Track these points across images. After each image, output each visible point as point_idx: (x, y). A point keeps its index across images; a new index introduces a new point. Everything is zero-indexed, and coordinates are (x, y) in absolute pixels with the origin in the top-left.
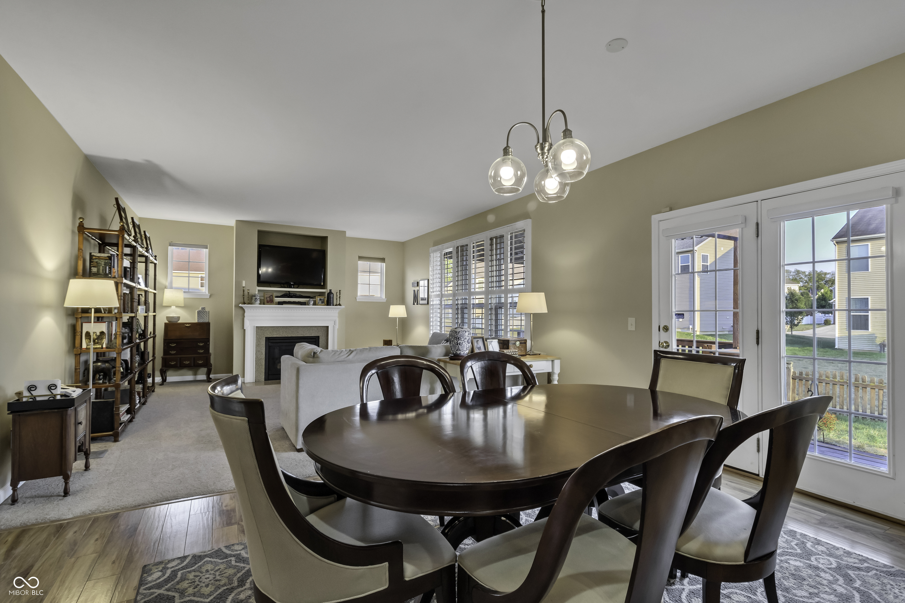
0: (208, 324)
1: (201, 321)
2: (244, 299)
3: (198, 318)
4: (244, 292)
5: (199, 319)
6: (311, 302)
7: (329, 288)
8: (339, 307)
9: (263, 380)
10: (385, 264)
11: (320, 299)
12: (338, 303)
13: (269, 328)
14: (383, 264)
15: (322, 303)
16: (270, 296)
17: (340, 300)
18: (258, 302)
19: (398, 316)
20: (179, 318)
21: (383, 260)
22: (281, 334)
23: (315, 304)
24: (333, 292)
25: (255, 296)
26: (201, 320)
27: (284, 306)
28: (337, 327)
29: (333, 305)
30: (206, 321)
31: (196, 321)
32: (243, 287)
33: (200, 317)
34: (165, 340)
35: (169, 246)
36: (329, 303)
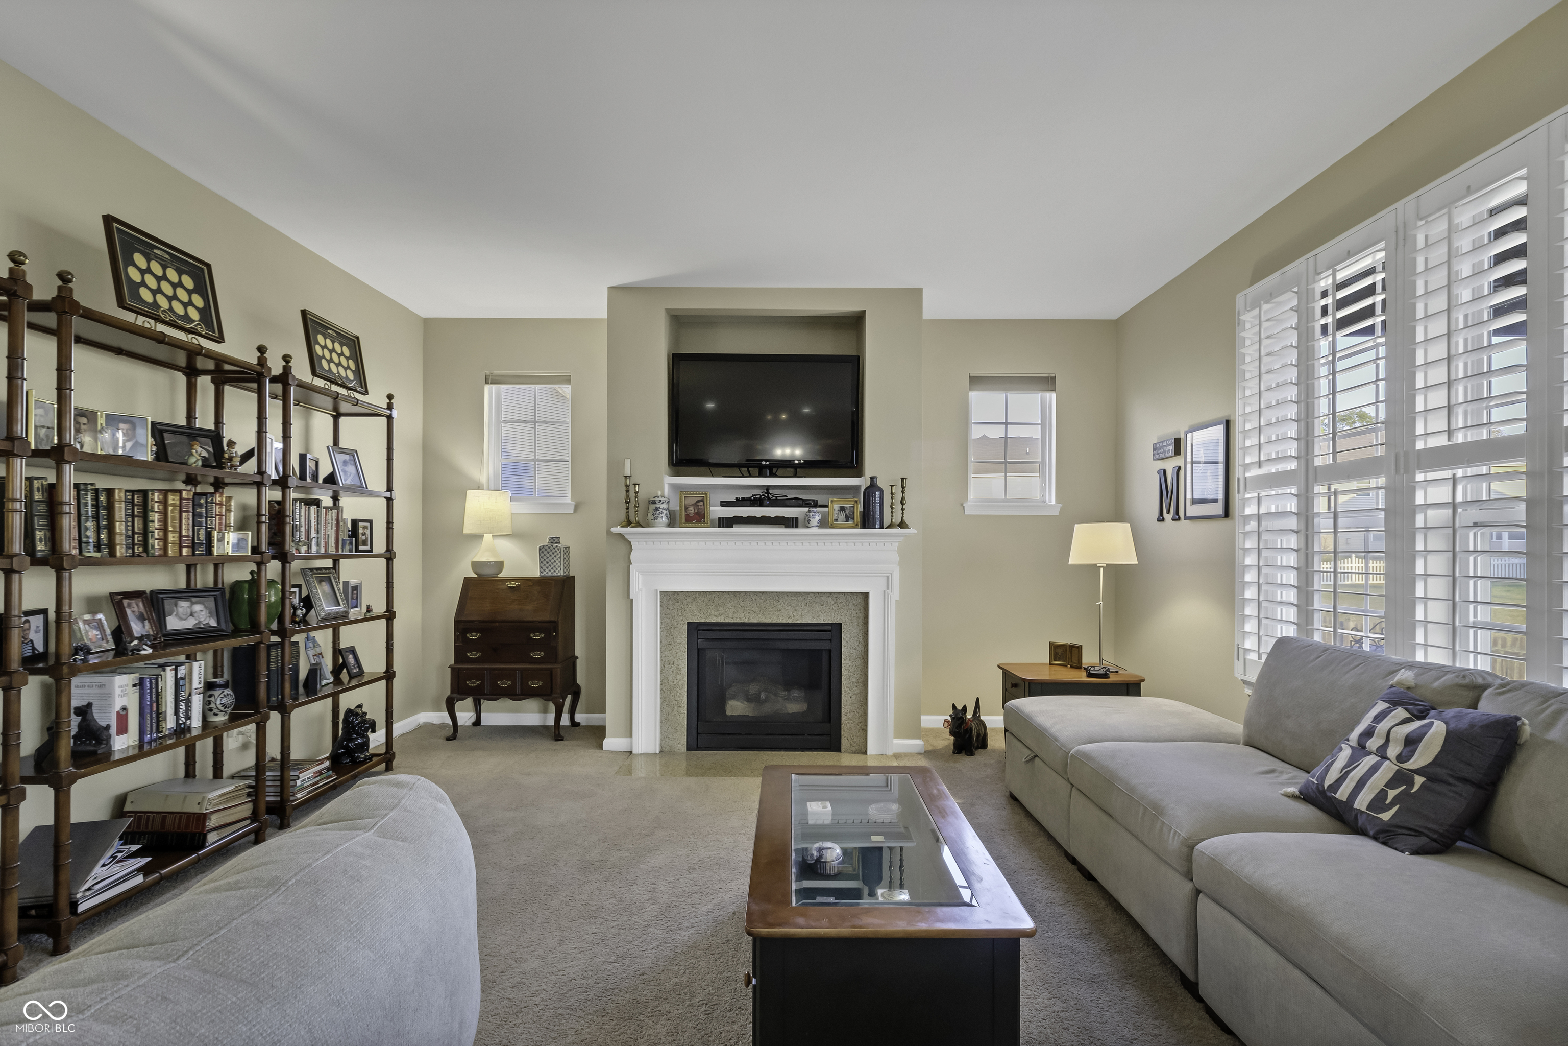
0: (567, 583)
1: (548, 573)
2: (628, 512)
3: (542, 565)
4: (628, 491)
5: (544, 568)
6: (813, 517)
7: (869, 470)
8: (899, 531)
9: (684, 749)
10: (1054, 395)
11: (842, 509)
12: (897, 519)
13: (697, 595)
14: (1048, 395)
16: (698, 501)
17: (903, 509)
18: (664, 520)
19: (1102, 563)
20: (500, 565)
21: (1049, 383)
22: (731, 614)
23: (823, 524)
24: (880, 483)
25: (654, 502)
26: (547, 570)
27: (737, 529)
28: (895, 595)
29: (882, 527)
30: (560, 572)
31: (534, 573)
32: (626, 477)
33: (545, 563)
34: (457, 622)
35: (486, 383)
36: (867, 521)
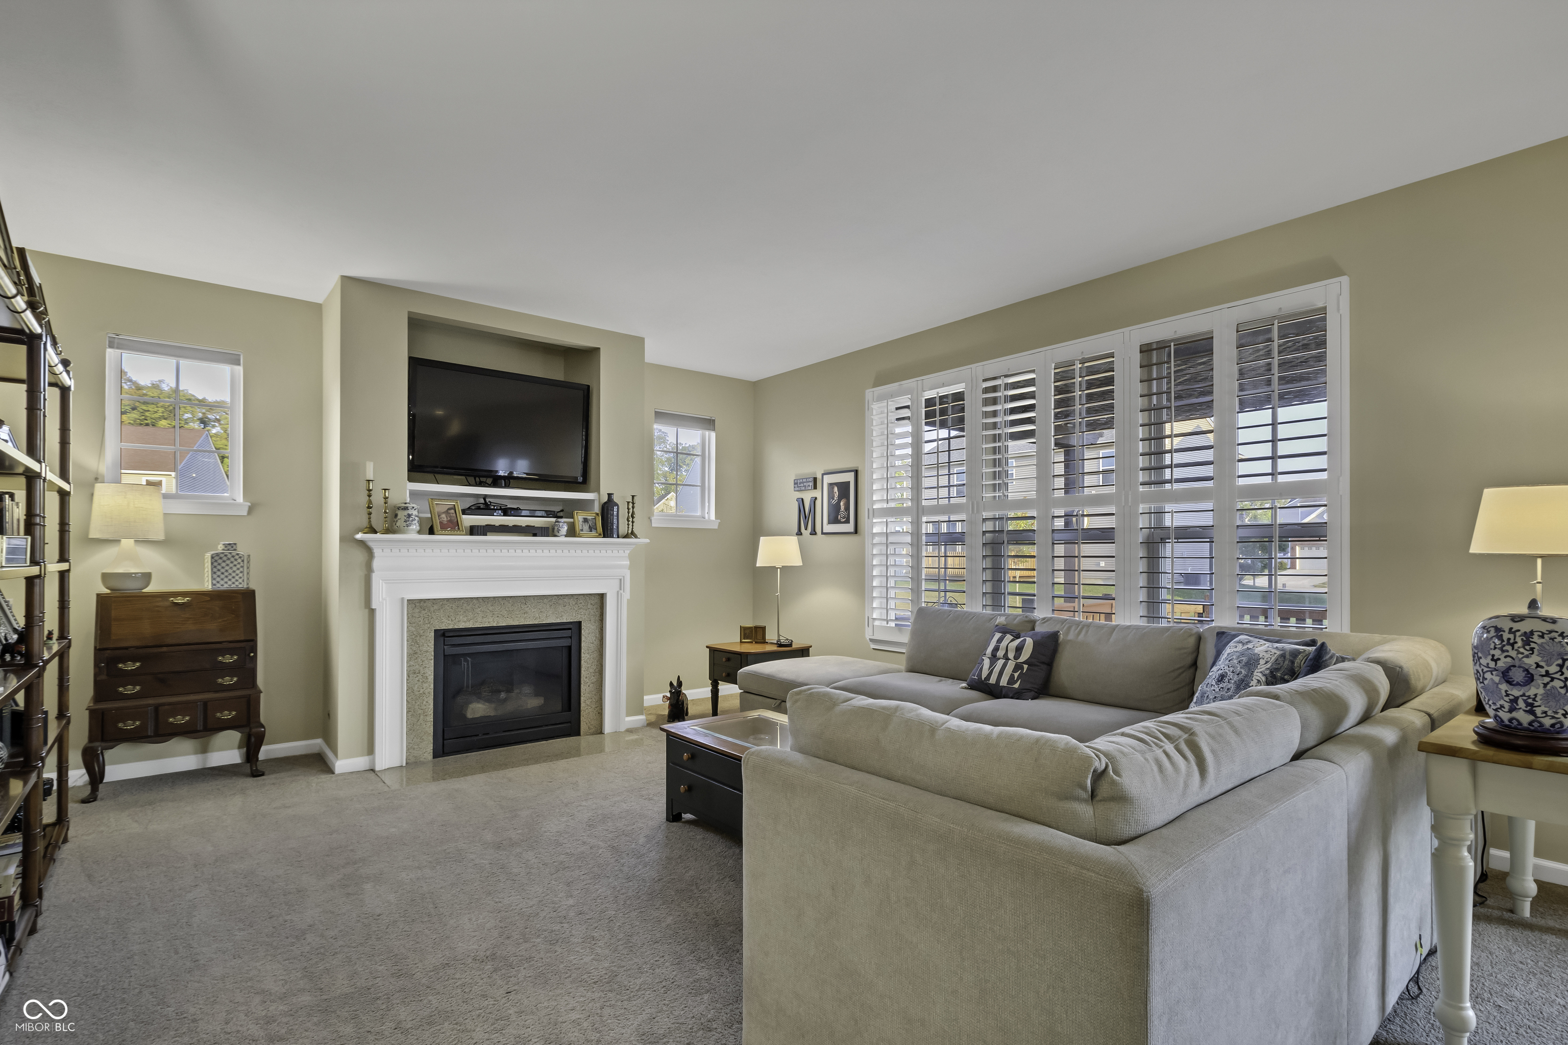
0: (249, 596)
1: (225, 585)
2: (370, 518)
3: (215, 576)
4: (369, 496)
5: (218, 579)
6: (562, 527)
7: (606, 488)
8: (632, 540)
9: (430, 757)
10: (713, 434)
11: (585, 520)
12: (629, 530)
13: (445, 602)
14: (707, 433)
15: (591, 529)
16: (449, 509)
17: (633, 522)
18: (415, 526)
19: (779, 565)
20: (147, 577)
21: (709, 423)
22: (480, 619)
23: (572, 532)
24: (616, 499)
25: (406, 508)
26: (222, 582)
27: (490, 538)
28: (626, 595)
29: (618, 537)
30: (239, 584)
31: (207, 585)
32: (369, 481)
33: (219, 573)
34: (98, 651)
35: (111, 346)
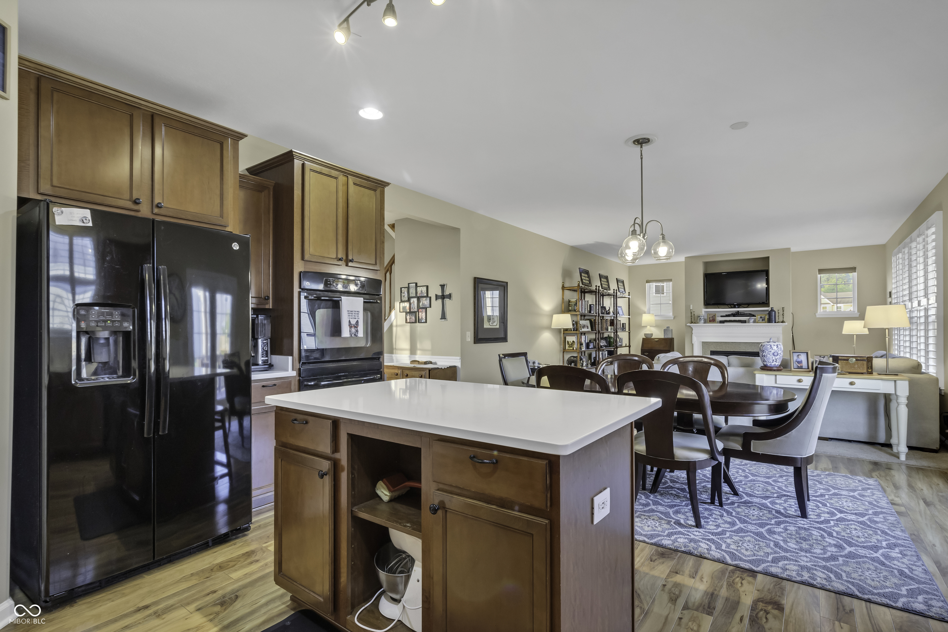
0: (672, 339)
1: (666, 337)
2: (691, 320)
3: (665, 335)
4: (691, 313)
6: (751, 320)
7: (771, 306)
8: (781, 324)
10: (856, 274)
11: (761, 317)
12: (781, 320)
13: (713, 343)
15: (763, 320)
16: (713, 316)
17: (783, 317)
18: (703, 321)
19: (856, 334)
20: (652, 334)
21: (853, 269)
22: (725, 348)
23: (754, 322)
24: (775, 309)
25: (699, 317)
27: (726, 324)
29: (775, 322)
30: (670, 337)
31: (663, 337)
32: (691, 310)
34: (642, 350)
35: (647, 282)
36: (770, 321)
